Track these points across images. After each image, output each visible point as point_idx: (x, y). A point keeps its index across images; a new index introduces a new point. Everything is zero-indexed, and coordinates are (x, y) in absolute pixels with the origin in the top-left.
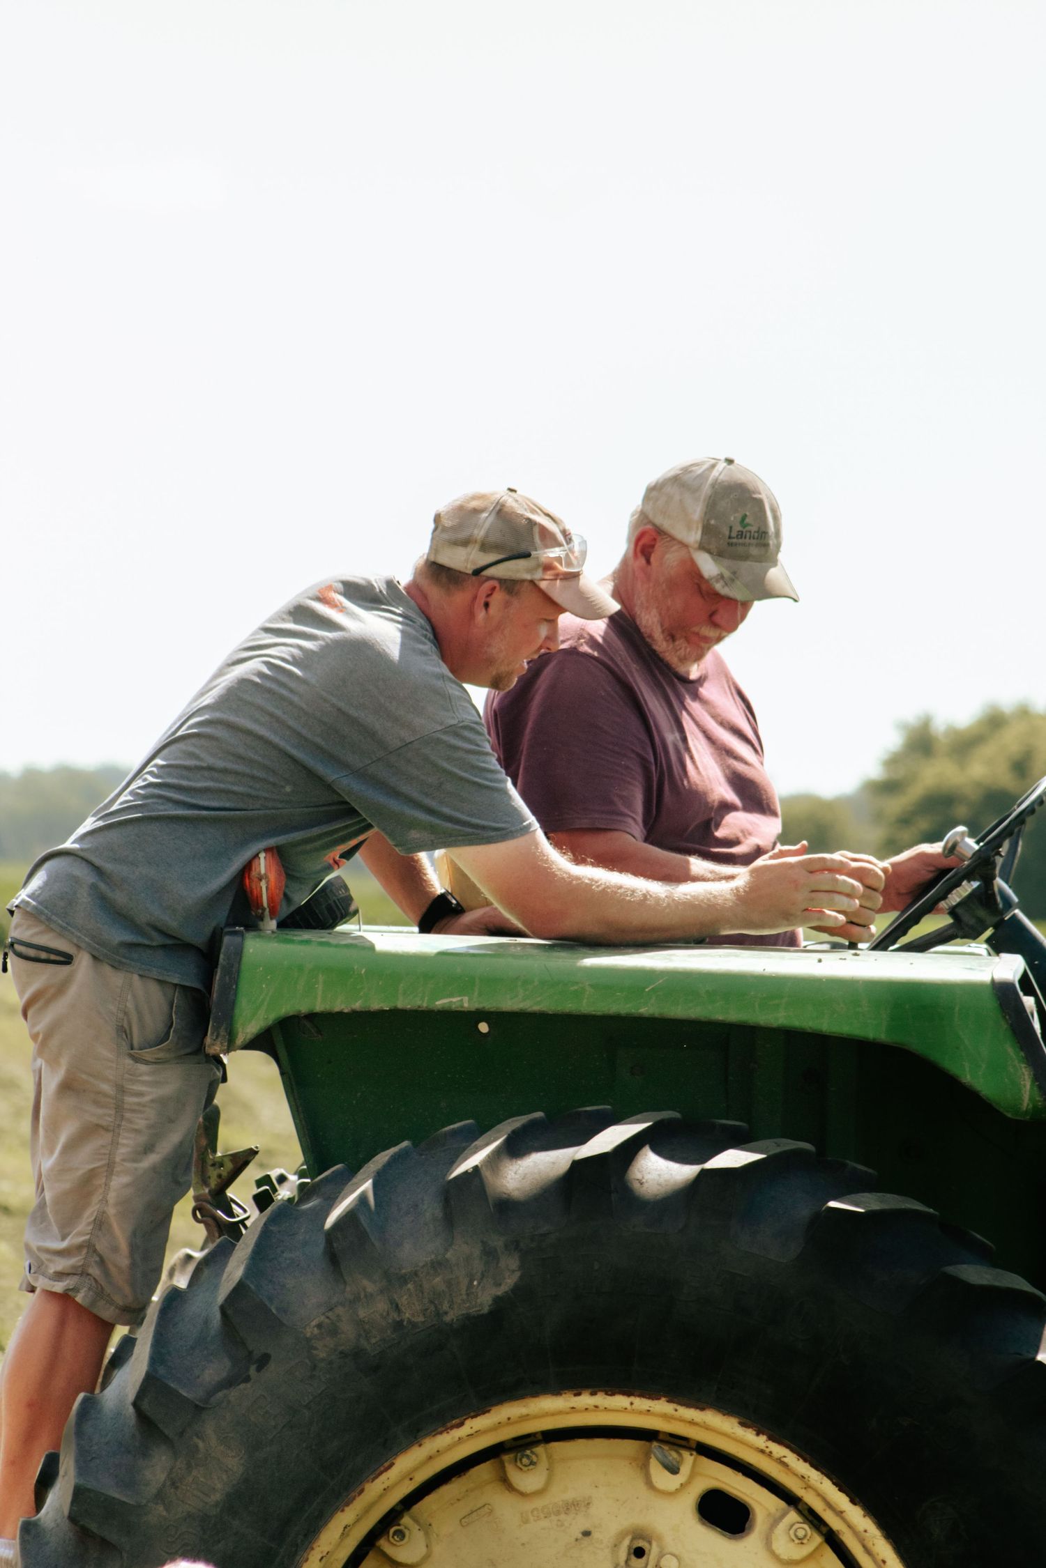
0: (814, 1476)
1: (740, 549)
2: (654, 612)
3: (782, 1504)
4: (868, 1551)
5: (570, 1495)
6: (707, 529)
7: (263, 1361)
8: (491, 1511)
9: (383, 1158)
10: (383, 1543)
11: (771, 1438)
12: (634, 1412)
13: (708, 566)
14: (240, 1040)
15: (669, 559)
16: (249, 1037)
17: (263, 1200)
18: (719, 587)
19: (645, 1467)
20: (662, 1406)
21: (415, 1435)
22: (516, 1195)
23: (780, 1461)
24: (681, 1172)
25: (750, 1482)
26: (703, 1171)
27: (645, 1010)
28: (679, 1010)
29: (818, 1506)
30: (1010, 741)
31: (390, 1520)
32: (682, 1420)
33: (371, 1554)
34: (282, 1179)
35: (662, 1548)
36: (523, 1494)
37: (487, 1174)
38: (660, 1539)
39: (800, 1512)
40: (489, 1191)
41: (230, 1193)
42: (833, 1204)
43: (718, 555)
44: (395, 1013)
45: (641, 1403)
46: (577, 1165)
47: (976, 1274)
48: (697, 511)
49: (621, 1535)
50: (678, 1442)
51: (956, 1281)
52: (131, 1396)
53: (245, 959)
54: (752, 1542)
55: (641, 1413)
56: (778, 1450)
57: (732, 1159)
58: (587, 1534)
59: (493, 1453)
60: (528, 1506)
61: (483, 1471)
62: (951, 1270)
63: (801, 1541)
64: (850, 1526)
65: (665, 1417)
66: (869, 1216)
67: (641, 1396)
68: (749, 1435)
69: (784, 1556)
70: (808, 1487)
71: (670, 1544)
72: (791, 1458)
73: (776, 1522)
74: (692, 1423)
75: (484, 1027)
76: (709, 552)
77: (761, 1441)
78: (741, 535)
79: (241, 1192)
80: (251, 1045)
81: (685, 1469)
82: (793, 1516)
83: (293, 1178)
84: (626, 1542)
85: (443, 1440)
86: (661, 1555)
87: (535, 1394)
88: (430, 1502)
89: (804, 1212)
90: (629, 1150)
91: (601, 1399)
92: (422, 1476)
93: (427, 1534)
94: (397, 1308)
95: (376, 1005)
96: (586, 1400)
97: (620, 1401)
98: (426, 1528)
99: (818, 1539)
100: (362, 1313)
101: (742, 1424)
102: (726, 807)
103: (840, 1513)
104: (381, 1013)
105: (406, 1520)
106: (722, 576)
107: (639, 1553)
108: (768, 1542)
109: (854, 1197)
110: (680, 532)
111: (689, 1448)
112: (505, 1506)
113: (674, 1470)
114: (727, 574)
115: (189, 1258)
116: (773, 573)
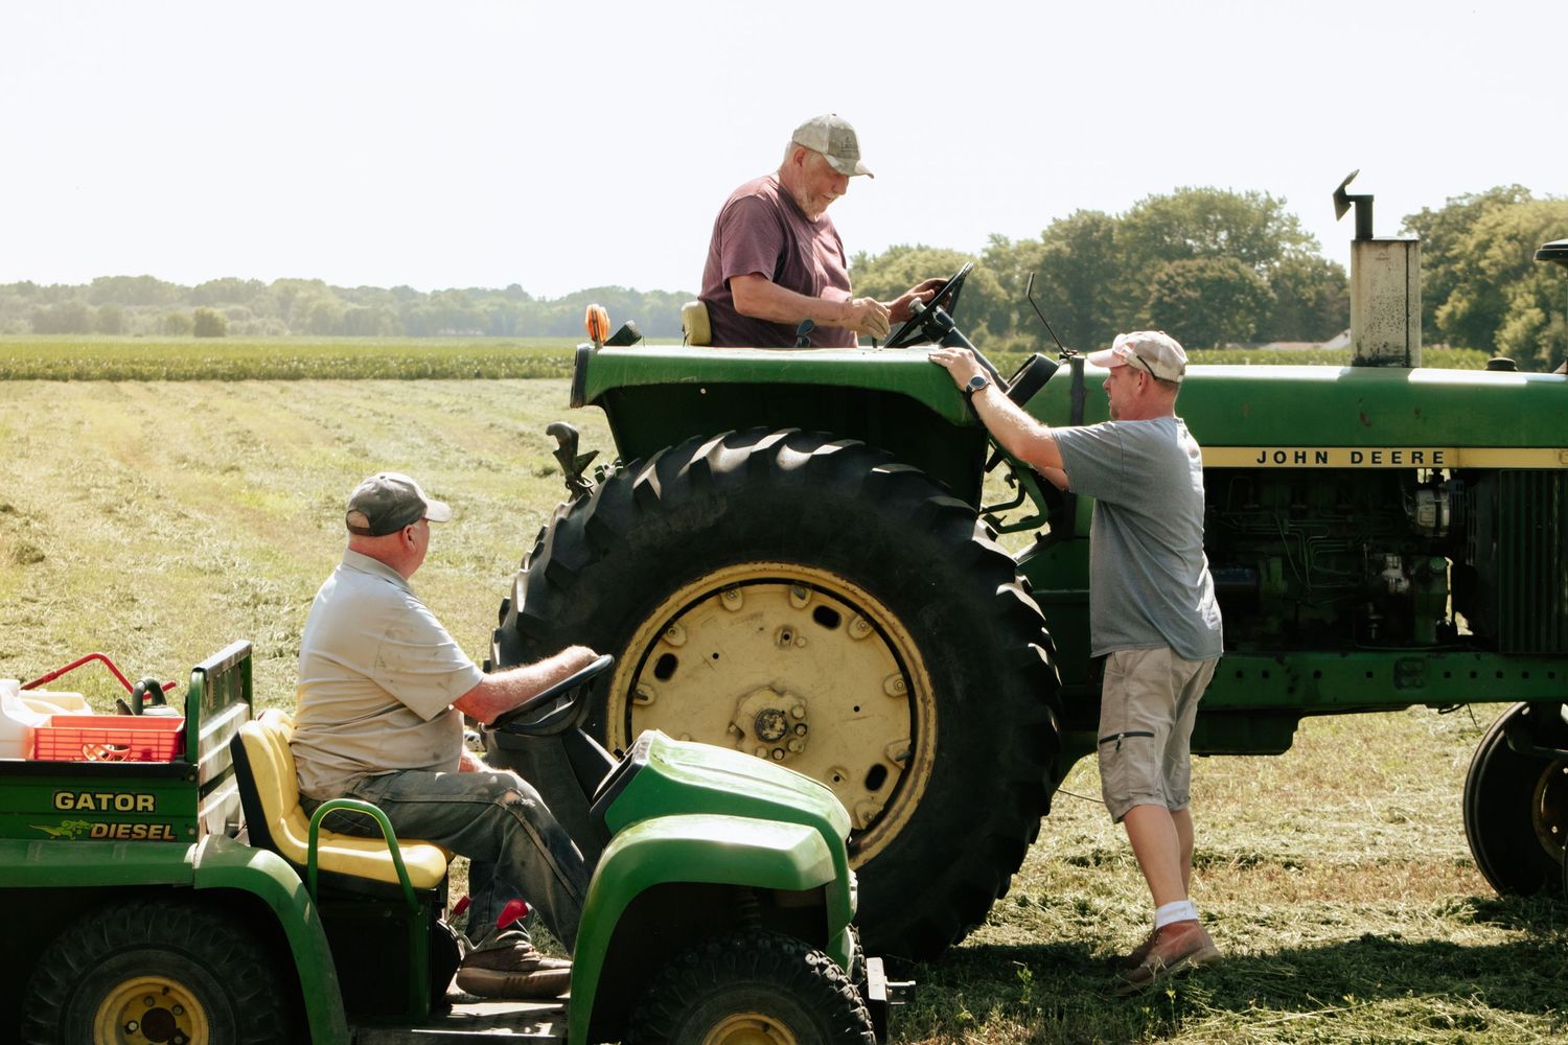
0: (869, 598)
1: (847, 154)
2: (804, 189)
3: (853, 612)
4: (895, 633)
5: (753, 612)
6: (831, 145)
7: (606, 552)
8: (716, 621)
9: (659, 454)
10: (665, 636)
11: (848, 581)
12: (782, 571)
13: (833, 162)
14: (588, 399)
15: (812, 162)
16: (592, 399)
17: (600, 478)
18: (840, 171)
19: (789, 597)
20: (797, 568)
21: (679, 585)
22: (724, 469)
23: (853, 592)
24: (802, 457)
25: (838, 602)
26: (813, 457)
27: (781, 380)
28: (797, 379)
29: (871, 613)
30: (904, 262)
31: (668, 626)
32: (806, 574)
33: (659, 642)
34: (607, 467)
35: (797, 634)
36: (731, 612)
37: (709, 460)
38: (796, 630)
39: (862, 616)
40: (712, 468)
41: (583, 475)
42: (875, 469)
43: (837, 156)
44: (661, 385)
45: (786, 567)
46: (753, 455)
47: (944, 501)
48: (826, 137)
49: (778, 629)
50: (803, 584)
51: (933, 504)
52: (543, 571)
53: (589, 362)
54: (840, 631)
55: (787, 571)
56: (852, 587)
57: (827, 449)
58: (761, 629)
59: (716, 592)
60: (733, 617)
61: (711, 601)
62: (932, 499)
63: (863, 629)
64: (887, 622)
65: (798, 573)
66: (892, 474)
67: (786, 563)
68: (838, 580)
69: (856, 637)
70: (866, 604)
71: (801, 632)
72: (858, 591)
73: (851, 620)
74: (811, 575)
75: (703, 391)
76: (833, 155)
77: (844, 583)
78: (847, 146)
79: (589, 475)
80: (593, 403)
81: (808, 597)
82: (859, 618)
83: (612, 467)
84: (781, 632)
85: (692, 587)
86: (797, 638)
87: (736, 564)
88: (686, 616)
89: (861, 474)
90: (777, 447)
91: (767, 566)
92: (683, 604)
93: (686, 632)
94: (668, 525)
95: (652, 382)
96: (760, 566)
97: (776, 566)
98: (685, 629)
99: (871, 628)
100: (652, 528)
101: (835, 575)
102: (824, 283)
103: (881, 616)
104: (655, 385)
105: (675, 625)
106: (840, 166)
107: (787, 637)
108: (848, 630)
109: (885, 466)
110: (817, 147)
111: (809, 587)
112: (722, 617)
113: (802, 598)
114: (843, 165)
115: (563, 506)
116: (859, 163)
